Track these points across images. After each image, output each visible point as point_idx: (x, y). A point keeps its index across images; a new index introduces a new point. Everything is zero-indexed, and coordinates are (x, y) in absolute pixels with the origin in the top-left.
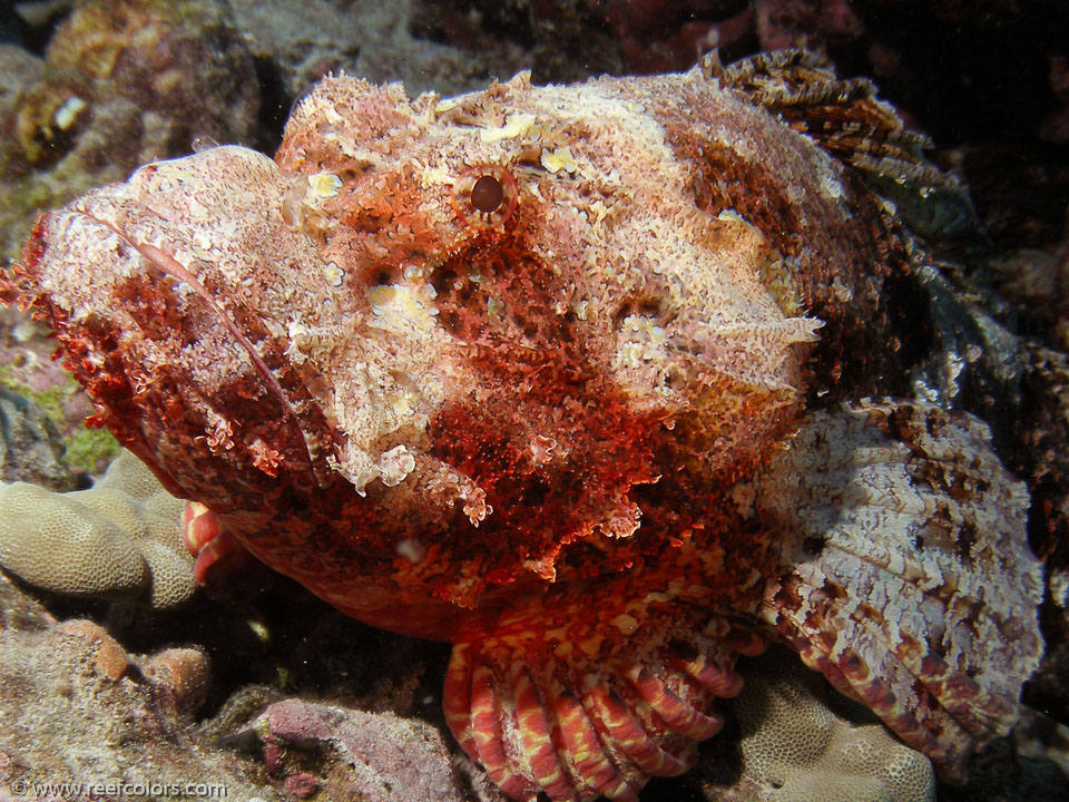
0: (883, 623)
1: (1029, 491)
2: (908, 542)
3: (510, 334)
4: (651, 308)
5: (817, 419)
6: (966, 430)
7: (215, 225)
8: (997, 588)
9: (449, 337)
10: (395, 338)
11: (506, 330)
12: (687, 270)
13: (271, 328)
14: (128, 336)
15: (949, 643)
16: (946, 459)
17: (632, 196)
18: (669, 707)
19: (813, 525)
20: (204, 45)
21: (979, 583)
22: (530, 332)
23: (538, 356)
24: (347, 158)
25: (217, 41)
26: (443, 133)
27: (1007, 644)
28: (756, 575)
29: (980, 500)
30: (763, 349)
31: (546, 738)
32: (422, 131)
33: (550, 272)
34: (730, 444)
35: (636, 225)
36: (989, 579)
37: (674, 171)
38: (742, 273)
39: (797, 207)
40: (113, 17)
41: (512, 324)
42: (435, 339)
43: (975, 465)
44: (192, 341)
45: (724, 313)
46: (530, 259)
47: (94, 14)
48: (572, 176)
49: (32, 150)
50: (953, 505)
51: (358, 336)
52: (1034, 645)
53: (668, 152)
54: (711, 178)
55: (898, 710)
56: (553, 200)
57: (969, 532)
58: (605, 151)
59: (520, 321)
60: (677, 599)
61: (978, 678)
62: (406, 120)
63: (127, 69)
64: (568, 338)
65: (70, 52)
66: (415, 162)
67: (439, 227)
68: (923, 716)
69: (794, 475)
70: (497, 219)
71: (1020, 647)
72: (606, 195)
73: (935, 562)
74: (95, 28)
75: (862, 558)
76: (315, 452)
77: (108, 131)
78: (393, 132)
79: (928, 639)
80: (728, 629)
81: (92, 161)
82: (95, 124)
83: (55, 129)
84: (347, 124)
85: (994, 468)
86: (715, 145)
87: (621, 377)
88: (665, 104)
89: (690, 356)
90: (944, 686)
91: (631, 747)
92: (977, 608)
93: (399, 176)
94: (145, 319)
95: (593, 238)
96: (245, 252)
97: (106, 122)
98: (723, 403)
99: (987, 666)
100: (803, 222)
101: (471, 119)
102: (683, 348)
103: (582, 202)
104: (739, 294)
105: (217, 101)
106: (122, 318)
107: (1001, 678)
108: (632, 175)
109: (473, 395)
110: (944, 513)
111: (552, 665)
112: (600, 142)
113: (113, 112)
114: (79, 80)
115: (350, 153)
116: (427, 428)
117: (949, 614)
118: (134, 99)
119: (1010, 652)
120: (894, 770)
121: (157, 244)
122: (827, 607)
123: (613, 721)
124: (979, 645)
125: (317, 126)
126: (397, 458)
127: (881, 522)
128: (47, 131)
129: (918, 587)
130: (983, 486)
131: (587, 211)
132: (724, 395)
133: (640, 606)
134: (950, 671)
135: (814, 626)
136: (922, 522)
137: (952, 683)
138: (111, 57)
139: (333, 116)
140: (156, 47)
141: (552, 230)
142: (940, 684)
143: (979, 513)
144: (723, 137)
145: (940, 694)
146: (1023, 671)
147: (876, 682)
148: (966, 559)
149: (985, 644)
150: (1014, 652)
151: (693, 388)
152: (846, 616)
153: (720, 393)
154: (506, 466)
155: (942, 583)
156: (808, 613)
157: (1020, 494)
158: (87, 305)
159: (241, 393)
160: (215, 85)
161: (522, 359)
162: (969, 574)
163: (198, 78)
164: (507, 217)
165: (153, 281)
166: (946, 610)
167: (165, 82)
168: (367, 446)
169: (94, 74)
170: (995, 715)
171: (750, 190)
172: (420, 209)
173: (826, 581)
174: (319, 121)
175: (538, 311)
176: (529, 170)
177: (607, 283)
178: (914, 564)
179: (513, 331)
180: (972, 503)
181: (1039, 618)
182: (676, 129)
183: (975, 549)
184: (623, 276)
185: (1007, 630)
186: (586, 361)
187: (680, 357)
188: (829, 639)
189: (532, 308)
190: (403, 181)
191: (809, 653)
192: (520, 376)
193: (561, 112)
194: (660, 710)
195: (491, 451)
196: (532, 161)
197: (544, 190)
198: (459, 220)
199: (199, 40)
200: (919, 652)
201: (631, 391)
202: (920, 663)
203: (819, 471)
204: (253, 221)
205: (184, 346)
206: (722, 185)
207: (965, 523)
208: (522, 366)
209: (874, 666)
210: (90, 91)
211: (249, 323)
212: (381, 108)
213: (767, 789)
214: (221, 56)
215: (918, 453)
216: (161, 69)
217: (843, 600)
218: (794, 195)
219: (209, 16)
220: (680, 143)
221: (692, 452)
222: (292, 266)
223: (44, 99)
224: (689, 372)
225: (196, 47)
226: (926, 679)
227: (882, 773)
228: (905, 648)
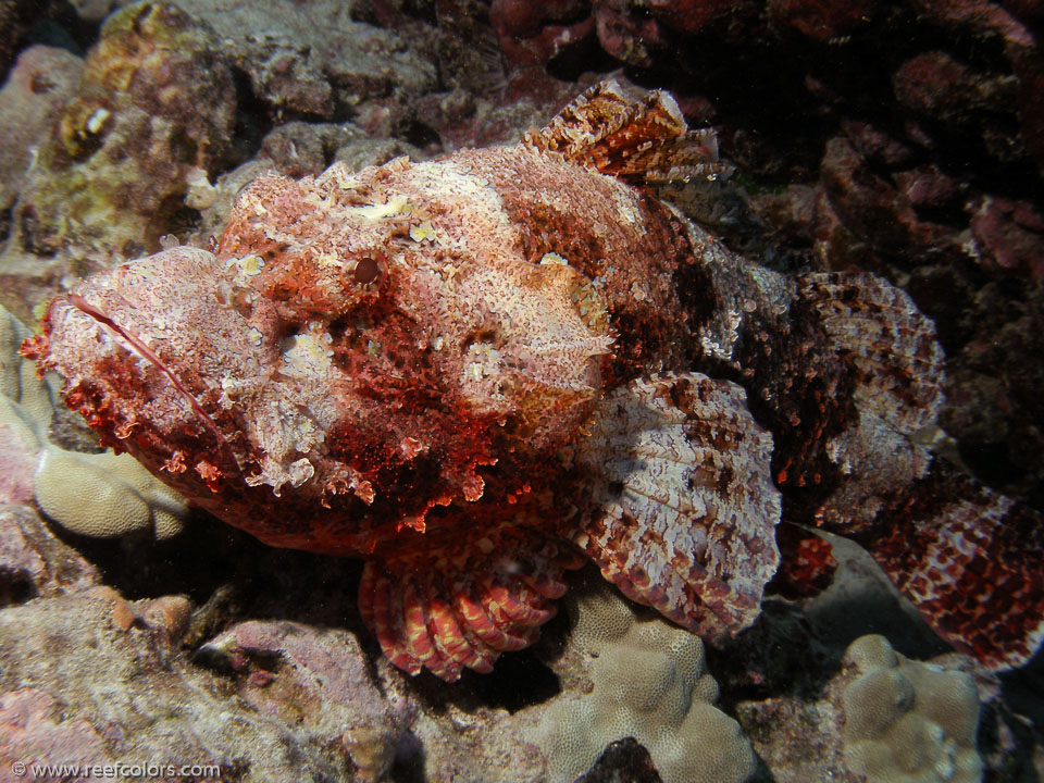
0: (663, 544)
1: (774, 439)
2: (682, 484)
3: (384, 368)
4: (489, 337)
5: (619, 394)
6: (728, 393)
7: (168, 311)
8: (745, 515)
9: (340, 373)
10: (299, 380)
11: (381, 364)
12: (515, 308)
13: (208, 383)
14: (108, 396)
15: (710, 556)
16: (712, 419)
17: (475, 256)
18: (511, 607)
19: (616, 475)
20: (194, 66)
21: (732, 512)
22: (399, 365)
23: (404, 383)
24: (270, 241)
25: (204, 62)
26: (340, 215)
27: (752, 556)
28: (575, 510)
29: (737, 448)
30: (569, 362)
31: (424, 628)
32: (325, 214)
33: (413, 320)
34: (546, 431)
35: (477, 277)
36: (740, 508)
37: (508, 233)
38: (558, 304)
39: (603, 239)
40: (129, 46)
41: (386, 360)
42: (330, 376)
43: (734, 421)
44: (151, 400)
45: (542, 337)
46: (399, 312)
47: (114, 45)
48: (432, 243)
49: (72, 148)
50: (716, 454)
51: (272, 382)
52: (772, 556)
53: (504, 218)
54: (537, 232)
55: (670, 607)
56: (416, 266)
57: (728, 474)
58: (457, 223)
59: (392, 356)
60: (521, 527)
61: (729, 581)
62: (313, 208)
63: (140, 86)
64: (426, 364)
65: (98, 71)
66: (314, 250)
67: (332, 296)
68: (689, 610)
69: (602, 437)
70: (374, 287)
71: (762, 558)
72: (455, 258)
73: (701, 499)
74: (115, 54)
75: (649, 497)
76: (242, 466)
77: (126, 133)
78: (304, 218)
79: (695, 554)
80: (557, 553)
81: (115, 156)
82: (117, 127)
83: (88, 132)
84: (270, 215)
85: (747, 423)
86: (539, 205)
87: (467, 390)
88: (502, 178)
89: (516, 371)
90: (705, 587)
91: (484, 634)
92: (730, 531)
93: (302, 260)
94: (117, 385)
95: (446, 290)
96: (189, 330)
97: (124, 127)
98: (541, 403)
99: (737, 573)
100: (608, 249)
101: (363, 199)
102: (511, 365)
103: (437, 266)
104: (555, 321)
105: (205, 107)
106: (103, 383)
107: (747, 582)
108: (476, 240)
109: (357, 414)
110: (710, 461)
111: (432, 576)
112: (453, 215)
113: (129, 119)
114: (104, 95)
115: (271, 236)
116: (325, 439)
117: (710, 536)
118: (144, 107)
119: (754, 562)
120: (675, 647)
121: (128, 328)
122: (624, 532)
123: (471, 614)
124: (732, 557)
125: (248, 218)
126: (302, 467)
127: (664, 471)
128: (82, 134)
129: (688, 516)
130: (739, 437)
131: (441, 272)
132: (541, 396)
133: (495, 531)
134: (709, 577)
135: (613, 548)
136: (693, 469)
137: (711, 585)
138: (127, 76)
139: (260, 209)
140: (160, 69)
141: (414, 289)
142: (702, 586)
143: (735, 458)
144: (545, 199)
145: (702, 593)
146: (764, 575)
147: (655, 588)
148: (724, 494)
149: (736, 556)
150: (757, 562)
151: (519, 393)
152: (637, 539)
153: (538, 396)
154: (383, 460)
155: (705, 514)
156: (609, 539)
157: (767, 441)
158: (78, 375)
159: (187, 433)
160: (204, 94)
161: (392, 386)
162: (724, 506)
163: (190, 91)
164: (380, 285)
165: (121, 359)
166: (708, 533)
167: (167, 94)
168: (280, 460)
169: (116, 89)
170: (741, 609)
171: (566, 235)
172: (317, 284)
173: (623, 514)
174: (249, 214)
175: (406, 348)
176: (401, 241)
177: (456, 322)
178: (687, 501)
179: (387, 364)
180: (730, 451)
181: (777, 536)
182: (511, 198)
183: (732, 486)
184: (467, 317)
185: (752, 546)
186: (441, 381)
187: (509, 373)
188: (623, 558)
189: (401, 346)
190: (305, 264)
191: (607, 570)
192: (392, 397)
193: (428, 189)
194: (505, 608)
195: (372, 451)
196: (402, 235)
197: (409, 260)
198: (346, 291)
199: (191, 62)
200: (687, 564)
201: (473, 401)
202: (688, 571)
203: (621, 434)
204: (196, 305)
205: (145, 403)
206: (544, 235)
207: (725, 468)
208: (393, 391)
209: (654, 577)
210: (113, 103)
211: (191, 382)
212: (295, 200)
213: (588, 659)
214: (207, 72)
215: (691, 416)
216: (164, 85)
217: (635, 527)
218: (598, 230)
219: (197, 43)
220: (512, 208)
221: (519, 438)
222: (224, 336)
223: (79, 110)
224: (516, 383)
225: (188, 68)
226: (692, 582)
227: (668, 650)
228: (677, 561)
